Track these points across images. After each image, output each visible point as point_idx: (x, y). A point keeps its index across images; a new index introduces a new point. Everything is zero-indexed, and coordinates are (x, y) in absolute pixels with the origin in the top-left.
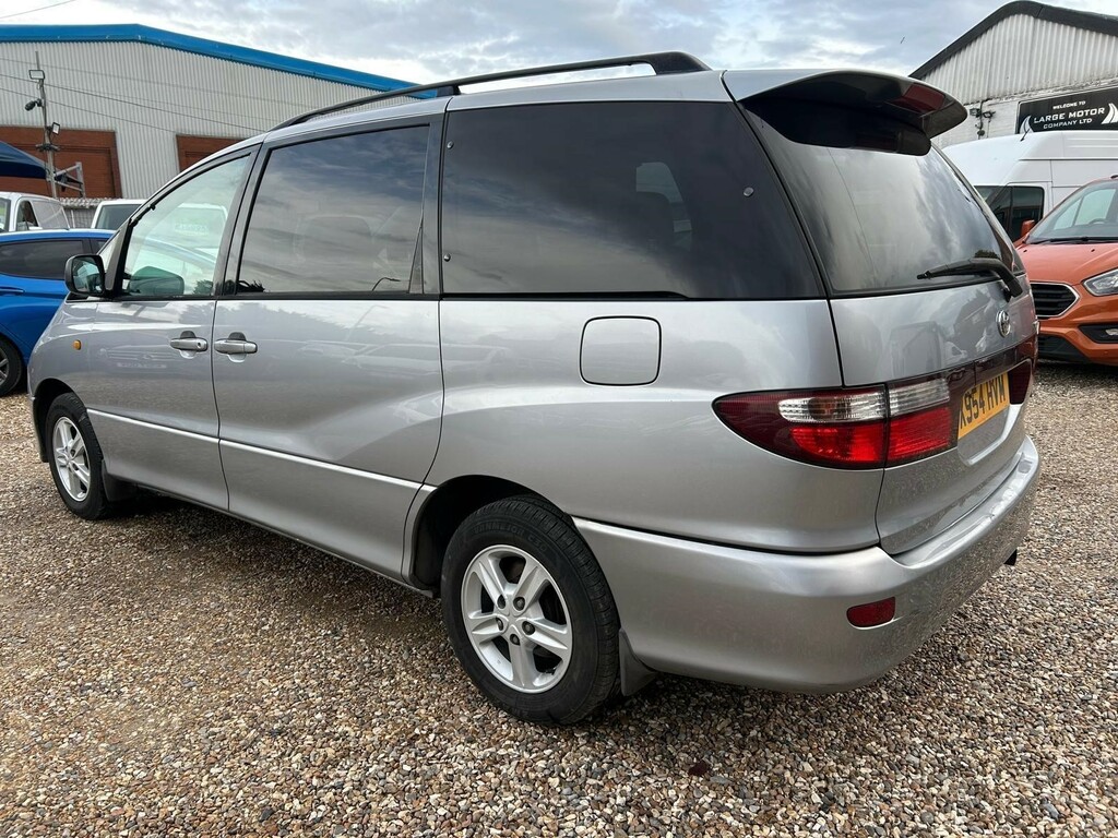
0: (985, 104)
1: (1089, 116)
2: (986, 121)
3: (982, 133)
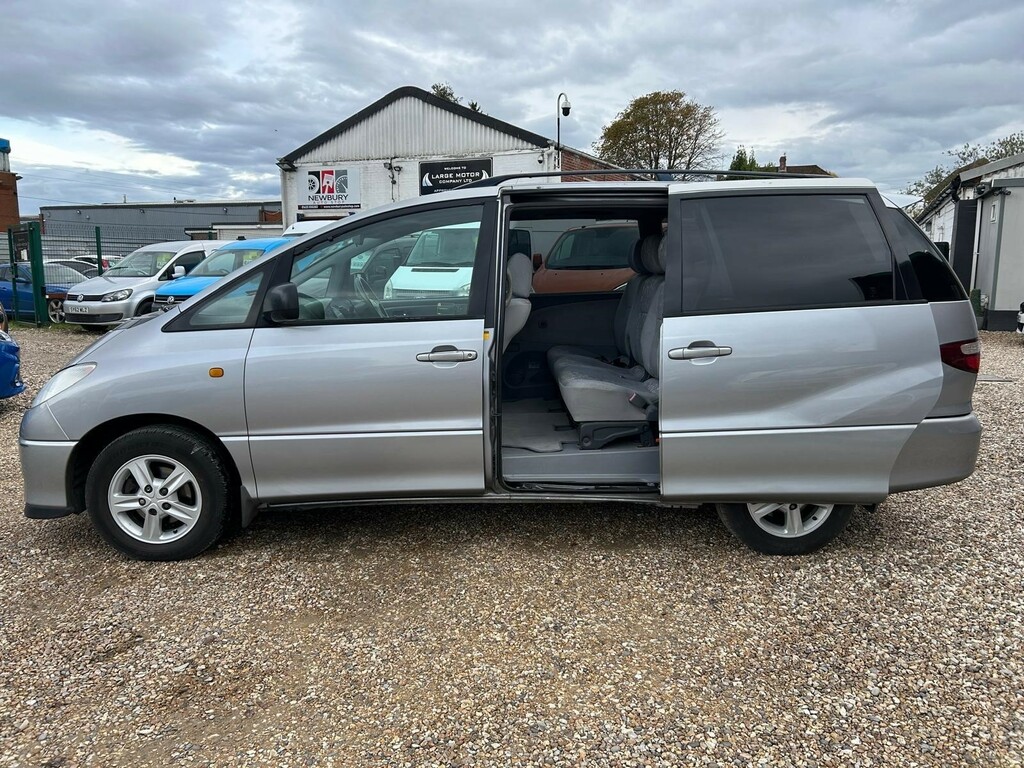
0: (394, 161)
1: (470, 177)
2: (396, 173)
3: (394, 182)
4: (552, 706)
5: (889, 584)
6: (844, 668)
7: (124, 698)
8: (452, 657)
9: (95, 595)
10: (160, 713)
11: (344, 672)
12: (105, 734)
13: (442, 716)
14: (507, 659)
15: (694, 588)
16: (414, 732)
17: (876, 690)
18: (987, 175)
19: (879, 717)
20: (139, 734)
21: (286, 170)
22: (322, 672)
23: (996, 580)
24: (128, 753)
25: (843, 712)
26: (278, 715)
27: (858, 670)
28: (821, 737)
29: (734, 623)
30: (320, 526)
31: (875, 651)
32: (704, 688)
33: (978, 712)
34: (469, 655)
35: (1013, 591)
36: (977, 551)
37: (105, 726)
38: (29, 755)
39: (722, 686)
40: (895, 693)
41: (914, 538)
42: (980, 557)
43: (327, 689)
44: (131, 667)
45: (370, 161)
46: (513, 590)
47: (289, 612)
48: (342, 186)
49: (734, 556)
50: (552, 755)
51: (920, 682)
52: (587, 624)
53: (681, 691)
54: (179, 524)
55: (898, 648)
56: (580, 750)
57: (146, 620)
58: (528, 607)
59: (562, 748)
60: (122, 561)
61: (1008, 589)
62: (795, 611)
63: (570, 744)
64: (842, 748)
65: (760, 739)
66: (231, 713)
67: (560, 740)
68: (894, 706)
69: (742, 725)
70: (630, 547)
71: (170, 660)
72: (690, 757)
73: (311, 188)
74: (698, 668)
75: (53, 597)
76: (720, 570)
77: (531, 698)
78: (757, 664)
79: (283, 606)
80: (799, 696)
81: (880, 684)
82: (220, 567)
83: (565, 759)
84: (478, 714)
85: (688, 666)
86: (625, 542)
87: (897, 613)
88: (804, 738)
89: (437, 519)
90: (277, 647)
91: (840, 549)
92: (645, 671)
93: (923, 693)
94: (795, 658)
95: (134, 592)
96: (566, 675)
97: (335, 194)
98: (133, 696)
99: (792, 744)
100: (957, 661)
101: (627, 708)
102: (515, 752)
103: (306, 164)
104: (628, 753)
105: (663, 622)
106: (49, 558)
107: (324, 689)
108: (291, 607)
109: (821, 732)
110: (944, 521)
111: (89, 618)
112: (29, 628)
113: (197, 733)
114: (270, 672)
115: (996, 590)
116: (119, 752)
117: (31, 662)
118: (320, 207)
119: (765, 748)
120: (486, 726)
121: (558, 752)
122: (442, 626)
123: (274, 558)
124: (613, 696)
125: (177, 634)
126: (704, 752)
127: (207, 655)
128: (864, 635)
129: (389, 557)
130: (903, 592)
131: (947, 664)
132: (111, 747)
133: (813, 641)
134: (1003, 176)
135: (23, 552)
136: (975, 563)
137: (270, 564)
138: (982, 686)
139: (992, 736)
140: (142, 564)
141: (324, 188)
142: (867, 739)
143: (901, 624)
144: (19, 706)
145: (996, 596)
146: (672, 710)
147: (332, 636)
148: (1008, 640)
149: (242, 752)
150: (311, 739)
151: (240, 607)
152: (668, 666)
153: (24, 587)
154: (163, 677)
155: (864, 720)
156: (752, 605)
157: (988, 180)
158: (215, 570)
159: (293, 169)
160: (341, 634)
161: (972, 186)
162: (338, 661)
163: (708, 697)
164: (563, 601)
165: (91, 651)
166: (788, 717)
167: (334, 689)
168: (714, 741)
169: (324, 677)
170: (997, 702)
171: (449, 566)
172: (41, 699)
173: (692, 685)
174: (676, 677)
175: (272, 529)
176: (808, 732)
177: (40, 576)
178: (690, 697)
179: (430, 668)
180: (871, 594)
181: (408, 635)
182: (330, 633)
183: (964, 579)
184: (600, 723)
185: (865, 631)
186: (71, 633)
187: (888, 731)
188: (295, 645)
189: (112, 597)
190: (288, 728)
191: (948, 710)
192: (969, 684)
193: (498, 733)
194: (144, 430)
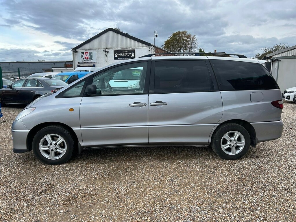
0: (106, 49)
1: (129, 55)
2: (107, 53)
3: (106, 56)
4: (175, 202)
5: (260, 167)
6: (252, 190)
7: (53, 203)
8: (144, 189)
9: (37, 175)
10: (64, 207)
11: (115, 194)
12: (49, 213)
13: (145, 205)
14: (160, 189)
15: (208, 169)
16: (138, 210)
17: (262, 195)
18: (274, 55)
19: (264, 202)
20: (59, 213)
21: (74, 52)
22: (108, 194)
23: (289, 165)
24: (58, 218)
25: (254, 201)
26: (98, 206)
27: (256, 190)
28: (250, 208)
29: (221, 178)
30: (99, 154)
31: (260, 185)
32: (216, 196)
33: (290, 200)
34: (149, 189)
35: (294, 168)
36: (282, 158)
37: (49, 211)
38: (28, 220)
39: (221, 195)
40: (267, 196)
41: (265, 155)
42: (283, 159)
43: (111, 199)
44: (53, 194)
45: (99, 50)
46: (158, 171)
47: (95, 178)
48: (91, 57)
49: (217, 160)
50: (178, 215)
51: (273, 193)
52: (180, 179)
53: (210, 197)
54: (60, 154)
55: (266, 184)
56: (185, 213)
57: (54, 181)
58: (163, 175)
59: (180, 213)
60: (43, 165)
61: (292, 168)
62: (236, 175)
63: (182, 212)
64: (256, 211)
65: (234, 209)
66: (85, 206)
67: (179, 211)
68: (267, 199)
69: (228, 205)
70: (188, 158)
71: (64, 192)
72: (216, 214)
73: (82, 57)
74: (213, 191)
75: (25, 175)
76: (214, 164)
77: (169, 200)
78: (229, 189)
79: (93, 176)
80: (242, 197)
81: (263, 193)
82: (72, 166)
83: (181, 216)
84: (155, 204)
85: (210, 190)
86: (186, 157)
87: (264, 175)
88: (245, 208)
89: (132, 152)
90: (94, 188)
91: (246, 158)
92: (199, 192)
93: (275, 196)
94: (239, 187)
95: (49, 173)
96: (177, 193)
97: (89, 59)
98: (55, 202)
99: (242, 210)
100: (282, 187)
101: (196, 202)
102: (168, 214)
103: (80, 50)
104: (198, 214)
105: (201, 179)
106: (21, 164)
107: (110, 199)
108: (95, 177)
109: (249, 206)
110: (272, 150)
111: (37, 181)
112: (20, 184)
113: (76, 212)
114: (93, 195)
115: (289, 168)
116: (55, 218)
117: (23, 194)
118: (84, 63)
119: (235, 211)
120: (158, 207)
121: (179, 214)
122: (140, 181)
123: (88, 163)
124: (191, 199)
125: (64, 185)
126: (219, 213)
127: (74, 190)
128: (256, 181)
129: (121, 162)
130: (265, 169)
131: (279, 188)
132: (52, 216)
133: (243, 183)
134: (278, 56)
135: (13, 163)
136: (282, 161)
137: (87, 165)
138: (290, 193)
139: (294, 206)
140: (49, 165)
141: (86, 57)
142: (262, 208)
143: (265, 178)
144: (22, 206)
145: (289, 170)
146: (208, 202)
147: (109, 184)
148: (294, 181)
149: (90, 216)
150: (109, 212)
151: (81, 177)
152: (205, 190)
153: (15, 173)
154: (63, 197)
155: (260, 203)
156: (225, 173)
157: (274, 57)
158: (71, 167)
159: (76, 52)
160: (112, 184)
161: (269, 59)
162: (112, 191)
163: (217, 198)
164: (172, 173)
165: (40, 190)
166: (240, 203)
167: (113, 199)
168: (221, 210)
169: (109, 195)
170: (294, 198)
171: (138, 165)
172: (28, 204)
173: (212, 195)
174: (208, 193)
175: (85, 155)
176: (246, 207)
177: (19, 170)
178: (212, 198)
179: (139, 192)
180: (256, 170)
181: (131, 183)
182: (108, 183)
183: (280, 165)
184: (189, 206)
185: (256, 180)
186: (33, 186)
187: (267, 206)
188: (99, 187)
189: (42, 175)
190: (102, 210)
191: (282, 200)
192: (286, 193)
193: (162, 209)
194: (50, 127)
